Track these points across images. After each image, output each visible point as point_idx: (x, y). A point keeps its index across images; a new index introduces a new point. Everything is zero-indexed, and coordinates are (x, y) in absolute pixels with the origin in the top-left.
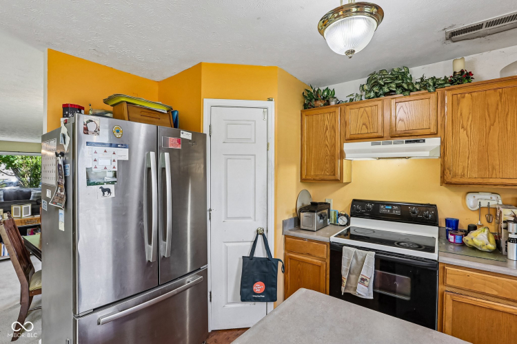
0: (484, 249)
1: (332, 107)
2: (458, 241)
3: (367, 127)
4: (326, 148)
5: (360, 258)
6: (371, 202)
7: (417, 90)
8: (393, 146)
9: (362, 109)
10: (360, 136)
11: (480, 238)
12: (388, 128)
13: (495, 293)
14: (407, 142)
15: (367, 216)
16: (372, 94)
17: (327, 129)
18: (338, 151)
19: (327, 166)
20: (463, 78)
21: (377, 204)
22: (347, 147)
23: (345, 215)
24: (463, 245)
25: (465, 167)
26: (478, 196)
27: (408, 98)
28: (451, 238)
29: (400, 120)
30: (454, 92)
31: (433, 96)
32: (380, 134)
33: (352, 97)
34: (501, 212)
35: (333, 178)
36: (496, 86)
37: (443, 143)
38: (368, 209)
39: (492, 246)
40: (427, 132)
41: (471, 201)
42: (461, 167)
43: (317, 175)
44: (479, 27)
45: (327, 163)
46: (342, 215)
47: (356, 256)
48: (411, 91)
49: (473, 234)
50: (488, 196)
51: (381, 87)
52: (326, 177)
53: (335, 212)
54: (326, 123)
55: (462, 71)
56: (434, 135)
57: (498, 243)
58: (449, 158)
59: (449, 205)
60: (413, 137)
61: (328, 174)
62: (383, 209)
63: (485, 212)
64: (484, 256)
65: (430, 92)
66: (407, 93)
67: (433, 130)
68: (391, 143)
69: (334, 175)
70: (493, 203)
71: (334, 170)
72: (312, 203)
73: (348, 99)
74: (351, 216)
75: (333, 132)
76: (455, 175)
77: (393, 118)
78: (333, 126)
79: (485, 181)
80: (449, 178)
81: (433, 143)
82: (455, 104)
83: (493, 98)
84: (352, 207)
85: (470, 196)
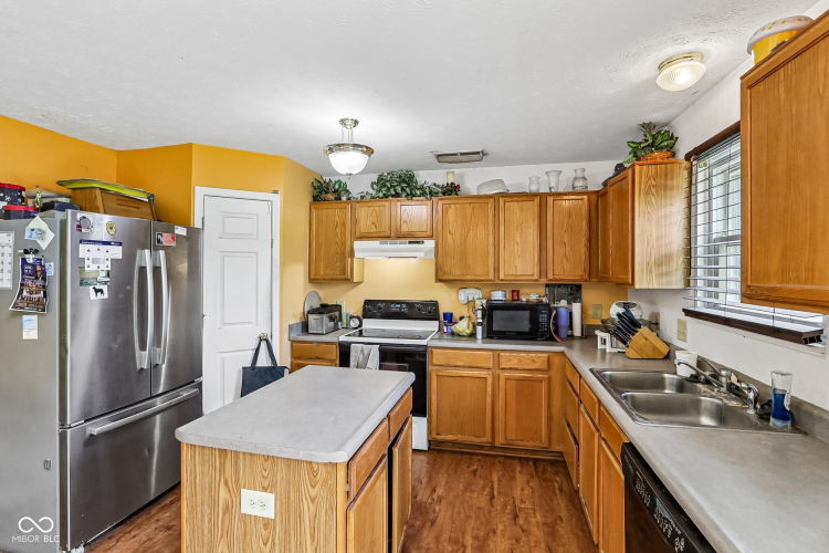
1: (344, 202)
2: (449, 331)
3: (376, 227)
4: (337, 246)
5: (366, 352)
6: (382, 301)
7: (418, 196)
8: (399, 246)
9: (372, 208)
10: (369, 235)
11: (464, 326)
12: (394, 229)
13: (462, 364)
14: (410, 242)
15: (378, 316)
16: (381, 195)
17: (337, 225)
18: (348, 249)
19: (337, 264)
20: (452, 190)
21: (387, 303)
22: (358, 245)
23: (357, 317)
24: (451, 333)
25: (452, 267)
26: (467, 291)
27: (410, 202)
28: (445, 328)
29: (404, 222)
30: (444, 202)
31: (430, 203)
32: (387, 234)
33: (363, 195)
35: (343, 277)
36: (470, 201)
37: (437, 245)
38: (380, 308)
39: (470, 331)
40: (425, 235)
41: (462, 296)
42: (449, 266)
43: (326, 275)
44: (455, 155)
45: (337, 261)
46: (354, 317)
47: (362, 351)
48: (413, 196)
49: (460, 323)
50: (472, 291)
51: (388, 188)
52: (336, 277)
53: (347, 315)
54: (337, 218)
55: (453, 184)
56: (430, 237)
59: (448, 300)
60: (414, 238)
61: (338, 273)
62: (393, 308)
63: (472, 305)
64: (465, 339)
65: (427, 199)
66: (410, 197)
67: (429, 233)
68: (397, 243)
69: (344, 274)
70: (476, 297)
71: (344, 269)
72: (321, 305)
73: (359, 196)
74: (364, 317)
75: (343, 229)
76: (445, 273)
77: (399, 220)
78: (343, 223)
80: (440, 275)
81: (430, 244)
82: (445, 212)
83: (469, 211)
84: (364, 308)
85: (462, 292)
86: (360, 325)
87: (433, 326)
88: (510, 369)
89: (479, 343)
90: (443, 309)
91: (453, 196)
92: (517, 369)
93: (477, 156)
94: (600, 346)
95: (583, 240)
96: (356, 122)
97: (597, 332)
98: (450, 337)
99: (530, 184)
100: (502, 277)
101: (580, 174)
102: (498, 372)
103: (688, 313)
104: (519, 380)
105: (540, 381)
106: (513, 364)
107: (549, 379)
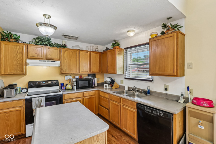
0: (70, 89)
2: (64, 89)
3: (37, 55)
4: (17, 61)
5: (40, 100)
6: (37, 82)
7: (54, 46)
8: (47, 62)
9: (35, 48)
10: (34, 57)
11: (69, 86)
12: (45, 56)
13: (74, 97)
14: (51, 61)
15: (35, 87)
16: (39, 44)
17: (18, 52)
18: (24, 62)
19: (18, 68)
20: (64, 46)
21: (39, 82)
22: (28, 61)
23: (25, 88)
24: (66, 89)
25: (66, 69)
26: (67, 76)
27: (51, 48)
28: (63, 88)
29: (49, 54)
30: (64, 50)
31: (59, 49)
32: (42, 58)
33: (30, 42)
34: (72, 80)
35: (22, 73)
36: (72, 50)
37: (61, 62)
38: (36, 84)
39: (72, 88)
40: (57, 59)
41: (66, 78)
42: (65, 69)
43: (12, 72)
44: (70, 36)
45: (18, 67)
46: (24, 88)
47: (38, 100)
48: (52, 46)
49: (67, 86)
50: (69, 76)
51: (43, 42)
52: (17, 73)
53: (20, 88)
54: (17, 50)
55: (65, 44)
56: (59, 60)
57: (72, 87)
58: (62, 67)
59: (62, 80)
60: (53, 60)
61: (18, 72)
62: (42, 84)
63: (69, 80)
64: (70, 90)
65: (57, 48)
66: (51, 46)
67: (58, 59)
68: (46, 61)
69: (22, 72)
70: (70, 78)
71: (22, 70)
72: (9, 85)
73: (29, 42)
74: (28, 88)
75: (21, 55)
76: (64, 71)
77: (47, 53)
78: (21, 52)
79: (70, 73)
80: (62, 72)
81: (58, 62)
82: (64, 53)
83: (71, 53)
84: (29, 85)
85: (66, 77)
86: (27, 91)
87: (57, 88)
88: (86, 96)
89: (75, 91)
90: (60, 82)
91: (65, 48)
92: (88, 96)
93: (76, 38)
94: (105, 87)
95: (98, 63)
96: (50, 17)
97: (104, 84)
98: (65, 91)
99: (86, 48)
100: (80, 72)
101: (97, 48)
102: (83, 98)
103: (125, 78)
104: (88, 99)
105: (93, 98)
106: (87, 95)
107: (95, 97)
